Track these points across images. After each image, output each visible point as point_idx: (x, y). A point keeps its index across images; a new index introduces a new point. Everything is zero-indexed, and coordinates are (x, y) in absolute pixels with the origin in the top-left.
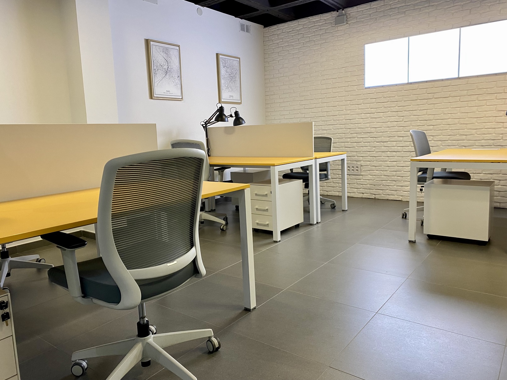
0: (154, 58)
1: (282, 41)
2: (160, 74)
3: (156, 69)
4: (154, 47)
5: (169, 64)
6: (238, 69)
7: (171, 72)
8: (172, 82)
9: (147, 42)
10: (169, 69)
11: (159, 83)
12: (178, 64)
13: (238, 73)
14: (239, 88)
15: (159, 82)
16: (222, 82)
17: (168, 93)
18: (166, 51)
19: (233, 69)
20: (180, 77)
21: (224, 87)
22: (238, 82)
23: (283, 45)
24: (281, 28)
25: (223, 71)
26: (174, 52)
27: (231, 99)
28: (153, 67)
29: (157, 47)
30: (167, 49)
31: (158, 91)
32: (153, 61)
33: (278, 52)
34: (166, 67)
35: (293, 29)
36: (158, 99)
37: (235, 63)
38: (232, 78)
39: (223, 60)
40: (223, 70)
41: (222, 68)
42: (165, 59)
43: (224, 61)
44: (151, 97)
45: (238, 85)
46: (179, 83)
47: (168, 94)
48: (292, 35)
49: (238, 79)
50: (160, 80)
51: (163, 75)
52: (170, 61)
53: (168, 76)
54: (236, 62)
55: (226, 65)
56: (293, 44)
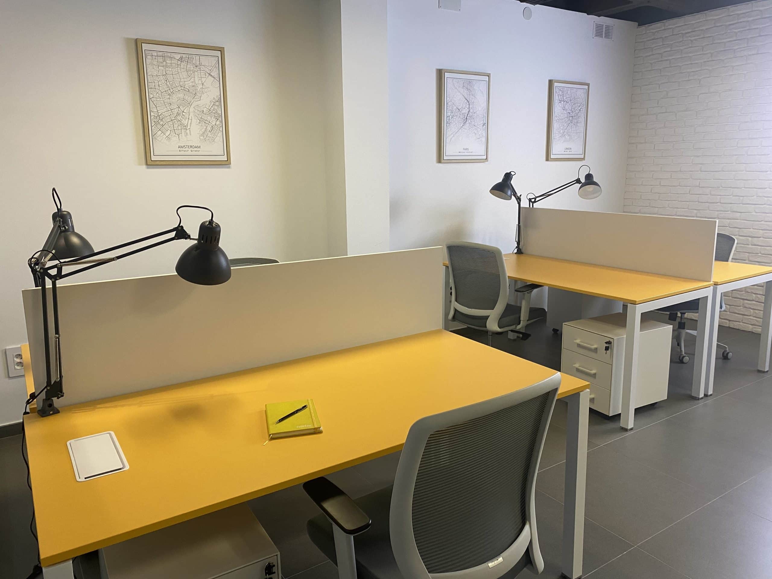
0: (448, 99)
1: (669, 49)
2: (456, 124)
3: (451, 117)
4: (450, 81)
5: (471, 106)
6: (585, 103)
7: (474, 119)
8: (474, 134)
9: (440, 73)
10: (470, 114)
11: (453, 138)
12: (484, 105)
13: (584, 109)
14: (582, 135)
15: (454, 136)
16: (555, 125)
17: (465, 152)
18: (468, 86)
19: (575, 104)
20: (487, 125)
21: (557, 135)
22: (583, 124)
23: (670, 58)
24: (671, 27)
25: (557, 108)
26: (480, 86)
27: (568, 153)
28: (446, 113)
29: (454, 80)
30: (470, 82)
31: (450, 150)
32: (447, 104)
33: (661, 70)
34: (465, 111)
35: (695, 28)
36: (450, 161)
37: (580, 93)
38: (572, 118)
39: (560, 90)
40: (558, 106)
41: (556, 104)
42: (465, 98)
43: (561, 92)
44: (440, 159)
45: (582, 129)
46: (484, 134)
47: (466, 154)
48: (690, 38)
49: (582, 119)
50: (454, 134)
51: (461, 125)
52: (472, 101)
53: (467, 125)
54: (582, 91)
55: (565, 98)
56: (690, 55)
